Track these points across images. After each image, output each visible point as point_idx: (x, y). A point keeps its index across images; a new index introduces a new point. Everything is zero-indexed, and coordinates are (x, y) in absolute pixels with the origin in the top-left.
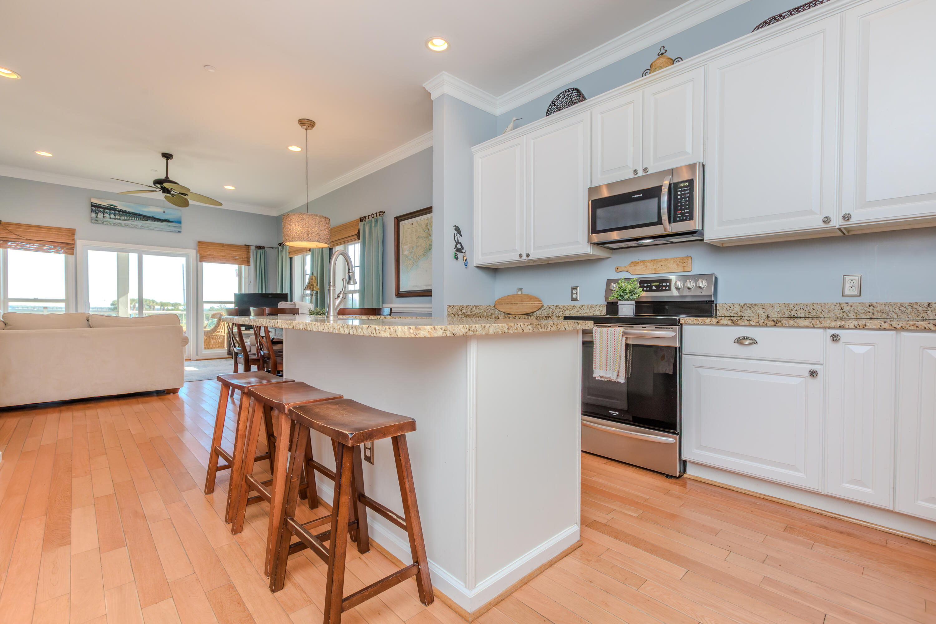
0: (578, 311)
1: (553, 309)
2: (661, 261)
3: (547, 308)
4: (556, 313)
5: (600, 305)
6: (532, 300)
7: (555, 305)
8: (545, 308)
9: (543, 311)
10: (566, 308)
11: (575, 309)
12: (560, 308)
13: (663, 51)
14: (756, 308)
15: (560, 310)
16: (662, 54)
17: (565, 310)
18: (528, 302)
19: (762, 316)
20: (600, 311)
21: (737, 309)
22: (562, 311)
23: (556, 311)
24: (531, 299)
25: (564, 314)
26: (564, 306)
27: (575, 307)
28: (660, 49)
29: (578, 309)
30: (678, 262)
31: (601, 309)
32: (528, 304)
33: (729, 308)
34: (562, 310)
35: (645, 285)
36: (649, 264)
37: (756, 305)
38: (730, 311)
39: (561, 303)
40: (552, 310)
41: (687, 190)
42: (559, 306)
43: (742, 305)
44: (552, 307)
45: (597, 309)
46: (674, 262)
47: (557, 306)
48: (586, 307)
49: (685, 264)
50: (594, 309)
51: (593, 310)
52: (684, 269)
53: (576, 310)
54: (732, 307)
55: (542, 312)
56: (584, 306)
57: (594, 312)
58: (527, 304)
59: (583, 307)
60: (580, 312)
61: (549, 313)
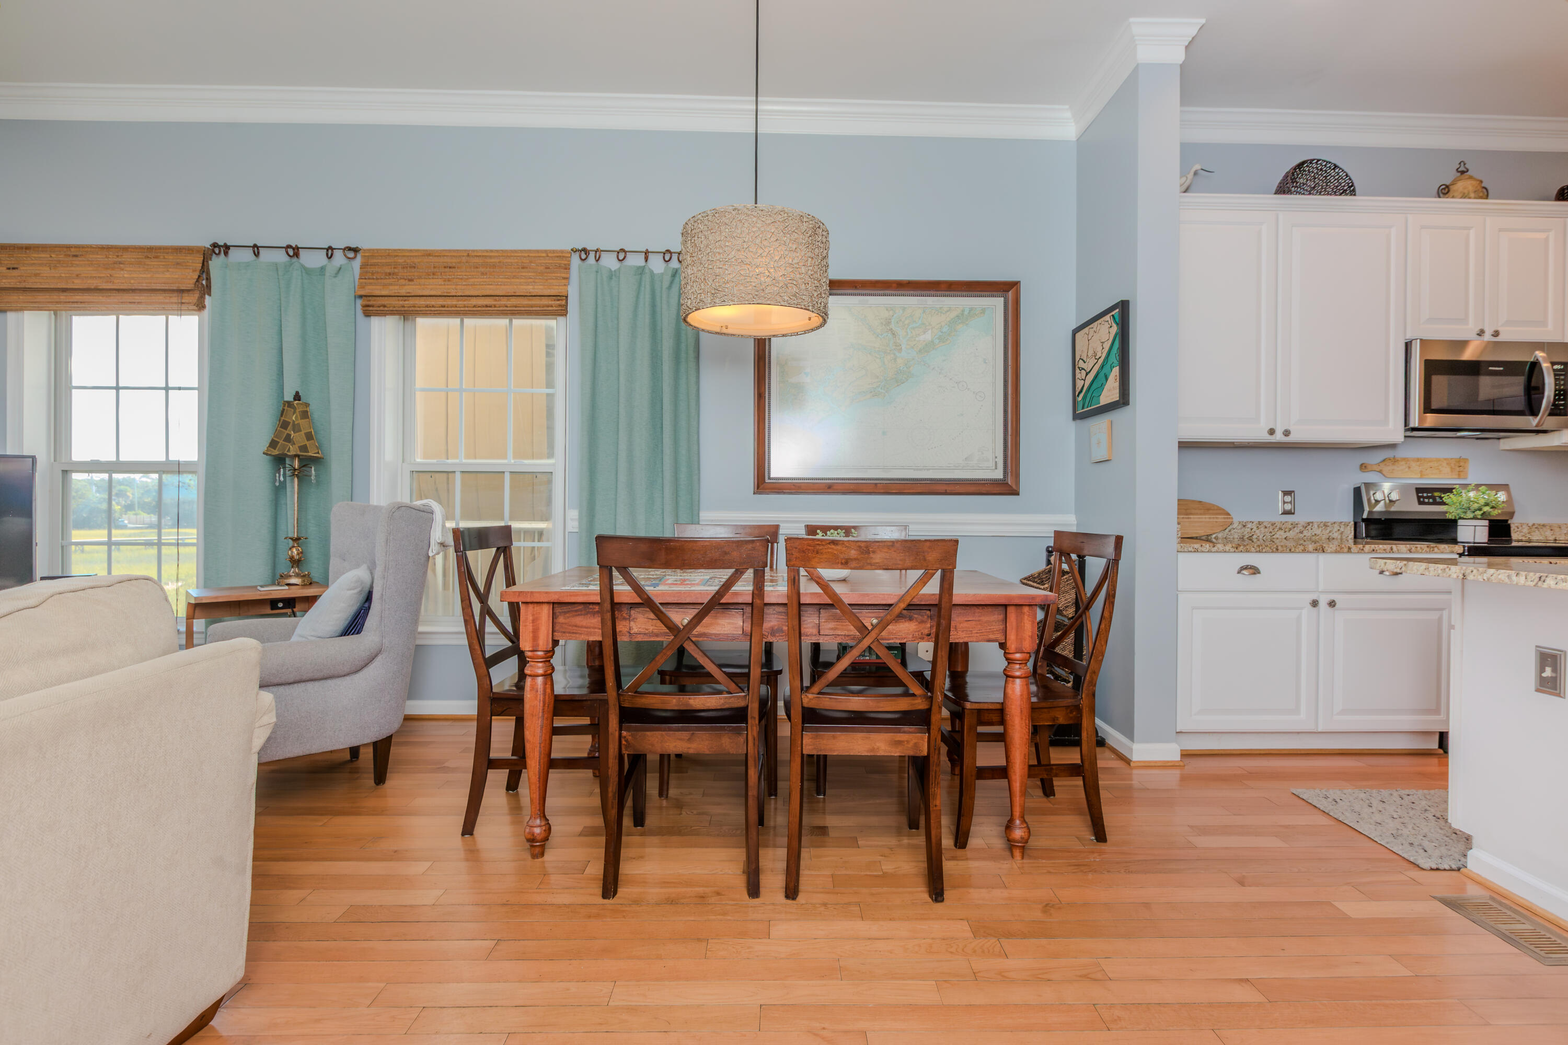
0: (1301, 532)
1: (1252, 529)
2: (1430, 461)
3: (1239, 527)
4: (1259, 535)
5: (1341, 523)
6: (1211, 511)
7: (1256, 520)
8: (1235, 526)
9: (1230, 531)
10: (1278, 527)
11: (1295, 529)
12: (1266, 527)
13: (1462, 169)
14: (1545, 529)
15: (1266, 530)
16: (1463, 172)
17: (1276, 530)
18: (1201, 514)
19: (1550, 539)
20: (1340, 532)
21: (1526, 530)
22: (1271, 532)
23: (1257, 531)
24: (1208, 509)
25: (1274, 537)
26: (1273, 524)
27: (1294, 525)
28: (1460, 163)
29: (1301, 528)
30: (1453, 465)
31: (1342, 529)
32: (1202, 518)
33: (1516, 528)
34: (1271, 530)
35: (1425, 495)
36: (1413, 464)
37: (1544, 525)
38: (1518, 533)
39: (1267, 518)
40: (1249, 530)
41: (1562, 375)
42: (1265, 524)
43: (1530, 525)
44: (1249, 525)
45: (1336, 529)
46: (1447, 464)
47: (1260, 523)
48: (1316, 526)
49: (1461, 469)
50: (1329, 529)
51: (1328, 531)
52: (1459, 475)
53: (1298, 531)
54: (1520, 528)
55: (1229, 533)
56: (1311, 524)
57: (1330, 534)
58: (1199, 518)
59: (1310, 526)
60: (1304, 534)
61: (1244, 536)
